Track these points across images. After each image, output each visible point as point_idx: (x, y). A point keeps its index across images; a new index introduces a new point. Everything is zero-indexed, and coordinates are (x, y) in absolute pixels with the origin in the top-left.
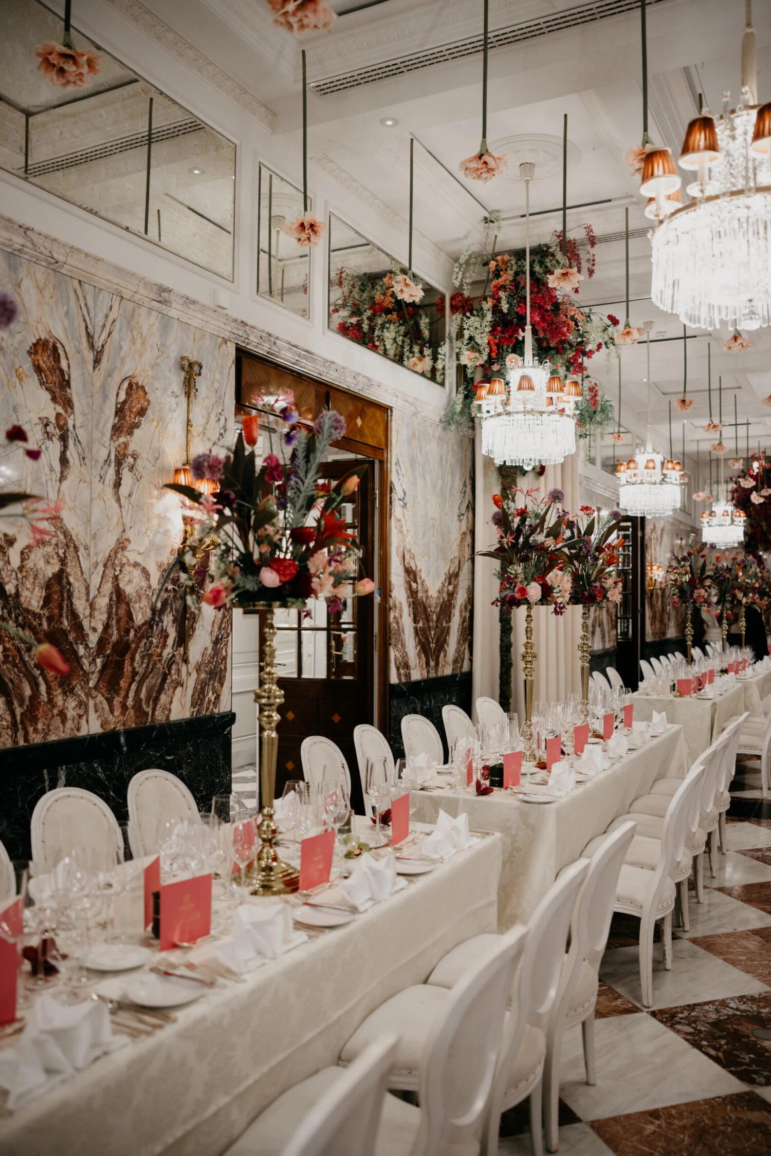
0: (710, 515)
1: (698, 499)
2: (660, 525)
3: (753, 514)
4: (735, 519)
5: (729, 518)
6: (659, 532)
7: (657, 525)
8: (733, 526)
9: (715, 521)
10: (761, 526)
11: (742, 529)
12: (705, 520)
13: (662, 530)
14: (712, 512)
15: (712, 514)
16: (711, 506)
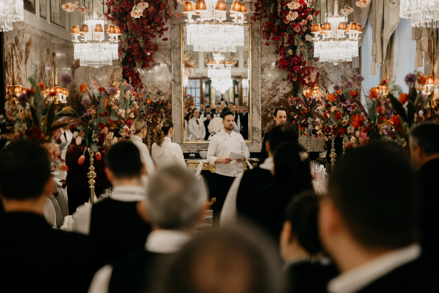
0: (81, 30)
1: (68, 10)
2: (24, 39)
3: (129, 28)
4: (110, 35)
5: (102, 34)
6: (24, 48)
7: (20, 39)
8: (107, 44)
9: (87, 36)
10: (138, 42)
11: (116, 47)
12: (76, 35)
13: (28, 45)
14: (84, 26)
15: (84, 28)
16: (82, 19)
